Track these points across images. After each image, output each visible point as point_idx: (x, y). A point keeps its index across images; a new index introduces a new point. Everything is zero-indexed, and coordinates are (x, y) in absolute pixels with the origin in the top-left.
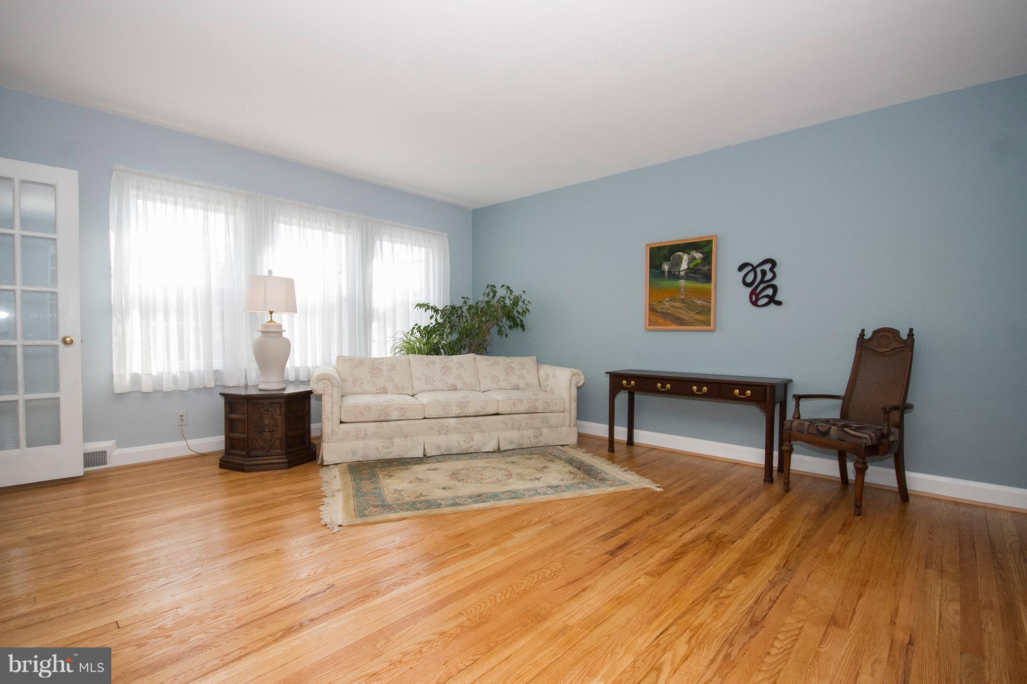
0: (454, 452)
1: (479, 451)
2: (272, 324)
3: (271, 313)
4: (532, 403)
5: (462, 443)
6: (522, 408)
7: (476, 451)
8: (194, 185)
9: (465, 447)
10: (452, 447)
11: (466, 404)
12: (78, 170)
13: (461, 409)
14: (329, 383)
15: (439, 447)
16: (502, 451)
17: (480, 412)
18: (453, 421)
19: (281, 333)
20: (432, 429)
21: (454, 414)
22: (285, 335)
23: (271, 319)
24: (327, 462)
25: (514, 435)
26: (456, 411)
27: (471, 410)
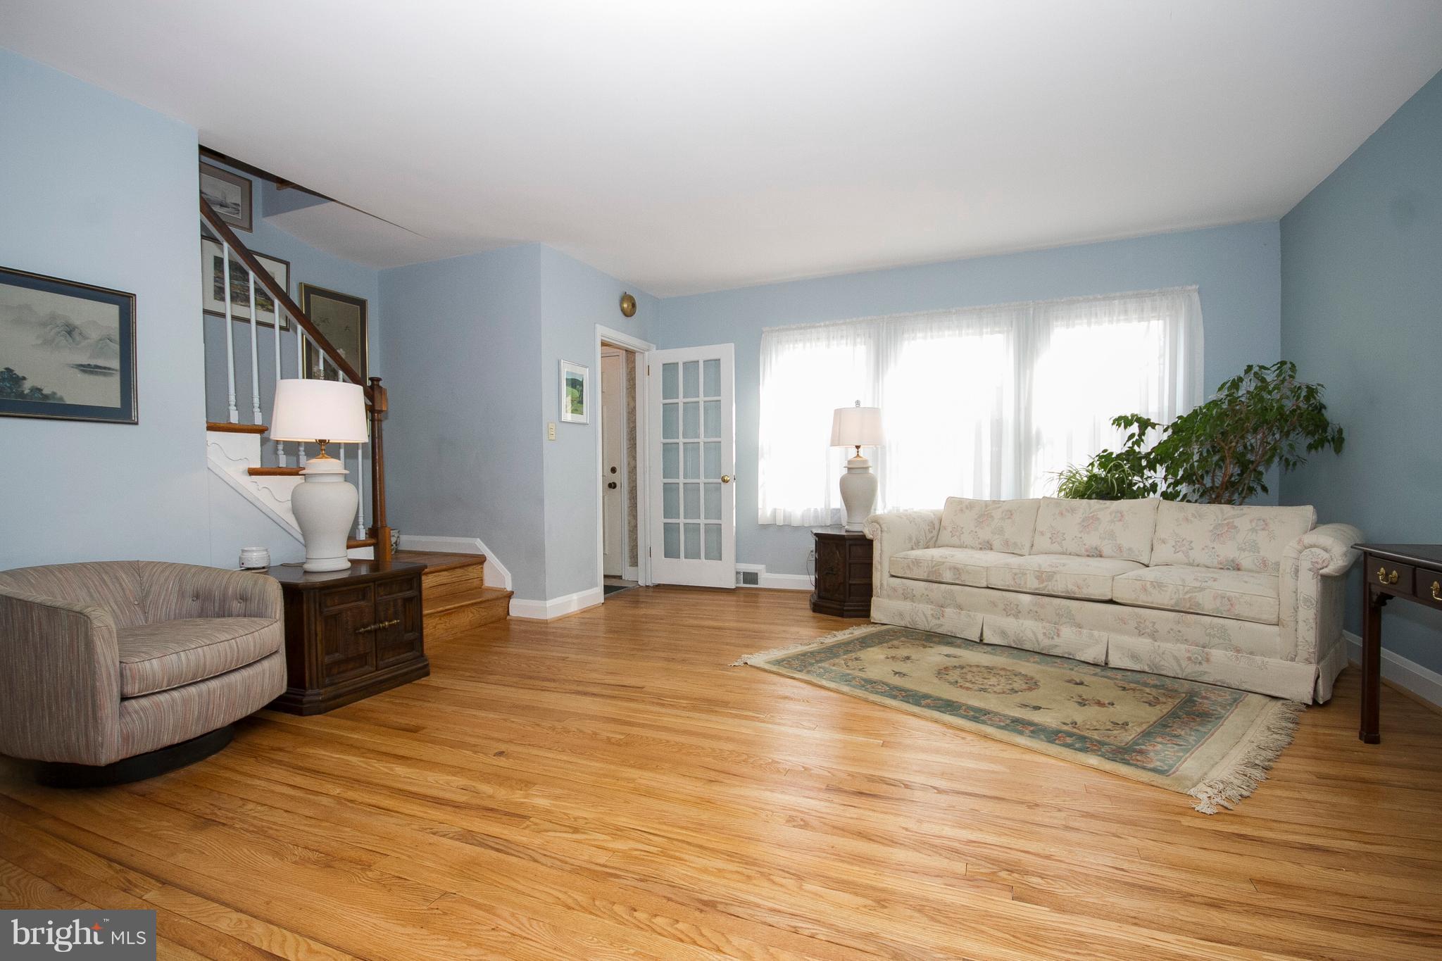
0: (1027, 647)
1: (1071, 657)
2: (858, 459)
3: (858, 447)
4: (1187, 593)
5: (1041, 637)
6: (1164, 599)
7: (1066, 656)
8: (820, 326)
9: (1045, 643)
10: (1024, 638)
11: (1051, 576)
12: (734, 342)
13: (1042, 583)
14: (878, 526)
15: (1003, 633)
16: (1110, 668)
17: (1075, 593)
18: (1027, 598)
19: (867, 468)
20: (994, 604)
21: (1030, 588)
22: (871, 471)
23: (858, 455)
24: (875, 620)
25: (1143, 645)
26: (1032, 584)
27: (1058, 586)
